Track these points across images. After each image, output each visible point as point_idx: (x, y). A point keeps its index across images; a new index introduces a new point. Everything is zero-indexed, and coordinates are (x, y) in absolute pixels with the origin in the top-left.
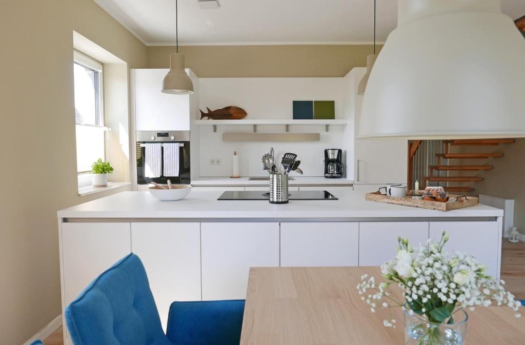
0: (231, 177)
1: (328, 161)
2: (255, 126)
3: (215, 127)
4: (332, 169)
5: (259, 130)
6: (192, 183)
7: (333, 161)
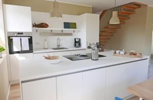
0: (45, 49)
1: (76, 42)
2: (51, 30)
3: (37, 30)
4: (77, 44)
5: (53, 32)
6: (34, 52)
7: (77, 42)
